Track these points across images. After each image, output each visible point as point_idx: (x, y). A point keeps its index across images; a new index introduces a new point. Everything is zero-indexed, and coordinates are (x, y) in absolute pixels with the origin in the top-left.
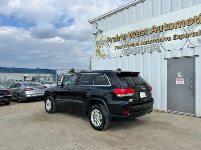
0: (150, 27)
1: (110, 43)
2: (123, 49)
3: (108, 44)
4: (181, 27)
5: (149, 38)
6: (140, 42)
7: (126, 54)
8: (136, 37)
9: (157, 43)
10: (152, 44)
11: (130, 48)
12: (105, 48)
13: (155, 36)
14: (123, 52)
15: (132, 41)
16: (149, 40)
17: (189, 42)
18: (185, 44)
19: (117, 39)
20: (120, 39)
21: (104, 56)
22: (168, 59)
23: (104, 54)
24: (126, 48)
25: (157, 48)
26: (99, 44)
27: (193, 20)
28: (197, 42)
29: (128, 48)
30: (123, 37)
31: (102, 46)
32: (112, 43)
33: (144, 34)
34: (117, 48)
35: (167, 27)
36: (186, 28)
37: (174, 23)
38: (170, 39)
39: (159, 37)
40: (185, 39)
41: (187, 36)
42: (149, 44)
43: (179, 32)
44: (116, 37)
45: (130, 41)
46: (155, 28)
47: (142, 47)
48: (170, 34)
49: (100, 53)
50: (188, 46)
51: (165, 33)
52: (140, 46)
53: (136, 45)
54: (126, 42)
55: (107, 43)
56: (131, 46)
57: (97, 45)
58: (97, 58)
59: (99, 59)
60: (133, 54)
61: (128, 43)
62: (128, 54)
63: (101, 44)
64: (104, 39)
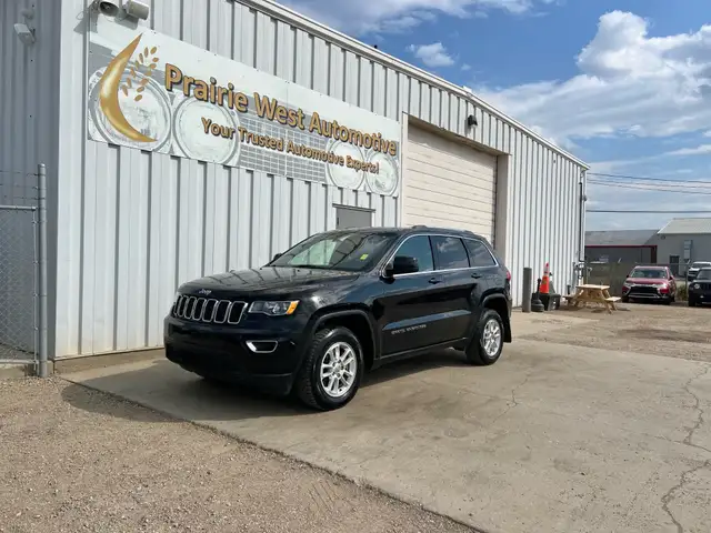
0: (308, 110)
1: (178, 93)
2: (236, 145)
3: (172, 97)
5: (307, 140)
6: (286, 142)
7: (246, 165)
8: (275, 121)
9: (321, 162)
10: (311, 159)
11: (259, 147)
13: (317, 141)
14: (239, 150)
15: (263, 128)
16: (307, 146)
17: (366, 180)
19: (211, 94)
20: (225, 102)
21: (144, 136)
22: (339, 207)
23: (148, 132)
24: (245, 143)
26: (115, 71)
27: (371, 139)
28: (374, 184)
29: (251, 145)
30: (237, 101)
31: (135, 85)
32: (190, 100)
33: (294, 122)
34: (208, 125)
35: (337, 131)
38: (340, 161)
39: (324, 148)
40: (361, 173)
41: (365, 167)
44: (209, 83)
45: (260, 125)
46: (317, 121)
47: (290, 158)
48: (343, 150)
50: (365, 189)
51: (335, 145)
52: (284, 153)
53: (274, 146)
54: (246, 121)
55: (163, 88)
56: (261, 141)
57: (103, 70)
58: (97, 136)
59: (111, 145)
60: (267, 169)
61: (251, 128)
62: (250, 166)
63: (131, 77)
64: (148, 61)
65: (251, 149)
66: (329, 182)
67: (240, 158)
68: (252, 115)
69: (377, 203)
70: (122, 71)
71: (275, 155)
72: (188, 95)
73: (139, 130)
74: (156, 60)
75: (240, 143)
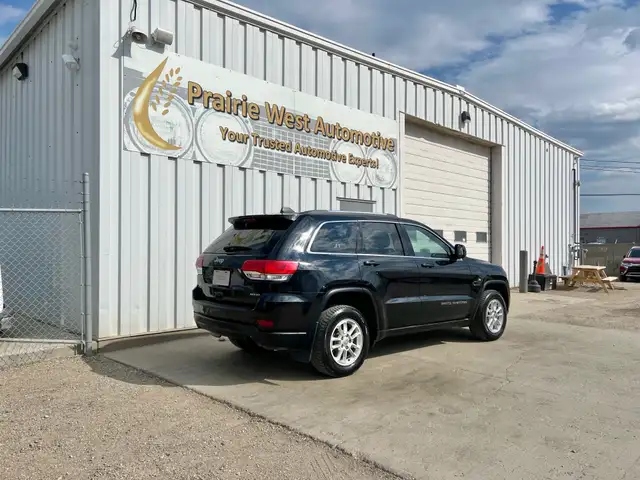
0: (313, 115)
1: (199, 105)
2: (251, 146)
3: (194, 110)
4: (358, 143)
6: (294, 144)
7: (259, 166)
8: (284, 126)
9: (326, 160)
10: (317, 158)
11: (270, 150)
12: (175, 114)
13: (322, 142)
14: (251, 158)
15: (273, 133)
16: (312, 147)
17: (367, 175)
19: (227, 105)
20: (240, 112)
22: (343, 200)
23: (173, 141)
24: (258, 147)
26: (147, 88)
27: (371, 138)
28: (374, 178)
29: (263, 148)
30: (250, 110)
31: (163, 102)
32: (209, 112)
33: (301, 127)
34: (226, 134)
36: (363, 147)
38: (343, 159)
40: (362, 168)
41: (365, 163)
43: (357, 151)
44: (225, 96)
45: (270, 130)
46: (321, 124)
47: (297, 158)
48: (345, 149)
50: (366, 183)
51: (338, 144)
52: (292, 154)
53: (284, 148)
54: (258, 127)
55: (186, 102)
56: (271, 145)
57: (135, 91)
58: (132, 147)
59: (143, 154)
60: (277, 169)
61: (263, 133)
62: (263, 167)
63: (159, 95)
64: (173, 80)
65: (264, 152)
66: (333, 178)
67: (254, 160)
68: (263, 122)
69: (377, 195)
70: (151, 90)
71: (285, 156)
72: (207, 108)
73: (166, 140)
74: (180, 78)
75: (253, 147)
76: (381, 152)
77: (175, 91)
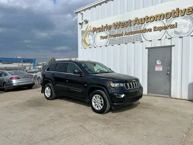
0: (133, 18)
1: (95, 33)
2: (108, 38)
3: (94, 34)
4: (160, 20)
5: (132, 29)
6: (124, 32)
7: (111, 44)
8: (120, 28)
10: (135, 35)
11: (115, 38)
12: (90, 37)
13: (138, 27)
14: (109, 41)
15: (116, 32)
16: (132, 31)
17: (167, 33)
18: (164, 35)
19: (102, 30)
20: (105, 30)
21: (89, 45)
23: (90, 44)
24: (111, 38)
25: (139, 39)
26: (85, 34)
27: (171, 13)
28: (173, 34)
29: (112, 38)
30: (108, 27)
31: (88, 35)
32: (98, 33)
33: (127, 25)
34: (102, 38)
35: (148, 19)
36: (164, 20)
37: (154, 15)
38: (150, 30)
39: (141, 28)
40: (163, 31)
41: (166, 28)
42: (132, 35)
44: (101, 27)
45: (115, 31)
46: (137, 20)
47: (126, 37)
48: (150, 26)
49: (86, 43)
50: (166, 37)
51: (147, 25)
52: (124, 36)
53: (120, 35)
54: (111, 32)
55: (92, 33)
56: (115, 36)
58: (83, 47)
59: (85, 48)
60: (117, 43)
61: (112, 33)
62: (112, 44)
64: (90, 29)
65: (112, 39)
67: (109, 42)
68: (113, 29)
69: (176, 41)
71: (120, 38)
76: (180, 17)
77: (90, 31)
